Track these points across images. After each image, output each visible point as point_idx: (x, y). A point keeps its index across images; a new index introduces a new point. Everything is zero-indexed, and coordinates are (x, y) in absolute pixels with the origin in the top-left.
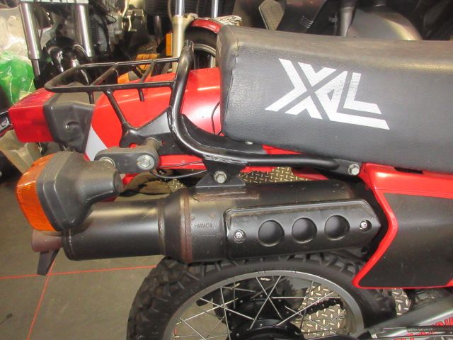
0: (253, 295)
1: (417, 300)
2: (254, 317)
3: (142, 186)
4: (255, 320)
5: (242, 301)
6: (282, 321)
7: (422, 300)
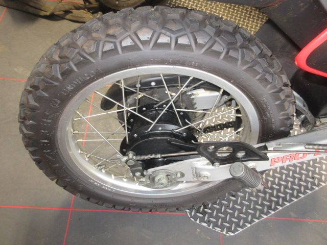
0: (156, 104)
1: (318, 123)
2: (154, 121)
3: (67, 12)
4: (154, 123)
5: (144, 109)
6: (181, 127)
7: (323, 124)
